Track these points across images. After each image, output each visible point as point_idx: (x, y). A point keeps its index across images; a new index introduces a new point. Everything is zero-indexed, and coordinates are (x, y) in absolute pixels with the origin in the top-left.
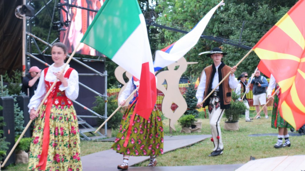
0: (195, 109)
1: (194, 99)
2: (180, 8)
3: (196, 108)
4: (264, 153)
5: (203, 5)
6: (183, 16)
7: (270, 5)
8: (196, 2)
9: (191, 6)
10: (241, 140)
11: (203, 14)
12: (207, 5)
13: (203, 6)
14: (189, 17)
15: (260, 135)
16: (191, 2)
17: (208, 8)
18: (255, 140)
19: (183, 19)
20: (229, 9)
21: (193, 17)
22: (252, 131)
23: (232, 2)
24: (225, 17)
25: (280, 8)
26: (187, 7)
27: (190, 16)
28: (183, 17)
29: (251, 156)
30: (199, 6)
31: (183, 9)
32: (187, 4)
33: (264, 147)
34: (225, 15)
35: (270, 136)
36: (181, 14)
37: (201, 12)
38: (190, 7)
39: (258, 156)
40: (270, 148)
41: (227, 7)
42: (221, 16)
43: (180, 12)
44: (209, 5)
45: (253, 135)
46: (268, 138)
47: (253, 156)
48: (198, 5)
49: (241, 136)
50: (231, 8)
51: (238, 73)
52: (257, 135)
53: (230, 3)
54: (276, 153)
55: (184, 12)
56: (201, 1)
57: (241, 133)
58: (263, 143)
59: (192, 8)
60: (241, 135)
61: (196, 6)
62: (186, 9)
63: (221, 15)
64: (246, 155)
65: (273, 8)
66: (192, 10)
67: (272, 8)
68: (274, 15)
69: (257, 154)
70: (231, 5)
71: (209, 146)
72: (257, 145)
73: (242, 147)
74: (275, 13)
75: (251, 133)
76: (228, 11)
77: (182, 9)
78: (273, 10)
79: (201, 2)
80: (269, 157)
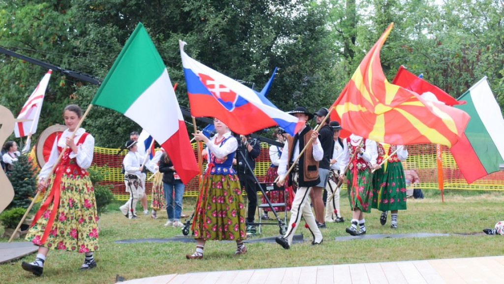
0: (28, 198)
1: (27, 181)
2: (5, 28)
3: (30, 196)
4: (139, 269)
5: (44, 24)
6: (10, 41)
7: (154, 28)
8: (32, 18)
9: (24, 25)
10: (103, 249)
11: (44, 39)
12: (51, 25)
13: (44, 26)
14: (20, 44)
15: (134, 240)
16: (24, 18)
17: (53, 30)
18: (125, 248)
19: (10, 46)
20: (87, 32)
21: (28, 45)
22: (122, 234)
23: (92, 22)
24: (81, 45)
25: (169, 33)
26: (16, 26)
27: (22, 41)
28: (9, 43)
29: (118, 275)
30: (38, 26)
31: (11, 29)
32: (18, 21)
33: (139, 261)
34: (80, 43)
35: (150, 242)
36: (7, 39)
37: (40, 36)
38: (23, 27)
39: (129, 275)
40: (149, 262)
41: (84, 30)
42: (74, 44)
43: (6, 34)
44: (55, 25)
45: (122, 241)
46: (147, 246)
47: (121, 274)
48: (35, 24)
49: (103, 243)
50: (90, 31)
51: (101, 139)
52: (129, 240)
53: (89, 23)
54: (158, 270)
55: (12, 35)
56: (41, 18)
57: (103, 237)
58: (138, 255)
59: (25, 29)
60: (103, 241)
61: (32, 25)
62: (15, 30)
63: (74, 42)
64: (110, 273)
65: (159, 33)
66: (26, 32)
67: (156, 34)
68: (159, 45)
69: (128, 273)
70: (91, 27)
71: (49, 260)
72: (129, 258)
73: (104, 261)
74: (162, 42)
75: (119, 238)
76: (85, 37)
77: (9, 30)
78: (158, 37)
79: (41, 20)
80: (146, 276)
